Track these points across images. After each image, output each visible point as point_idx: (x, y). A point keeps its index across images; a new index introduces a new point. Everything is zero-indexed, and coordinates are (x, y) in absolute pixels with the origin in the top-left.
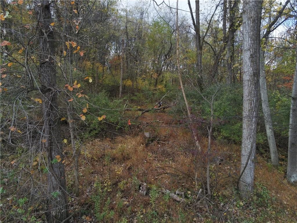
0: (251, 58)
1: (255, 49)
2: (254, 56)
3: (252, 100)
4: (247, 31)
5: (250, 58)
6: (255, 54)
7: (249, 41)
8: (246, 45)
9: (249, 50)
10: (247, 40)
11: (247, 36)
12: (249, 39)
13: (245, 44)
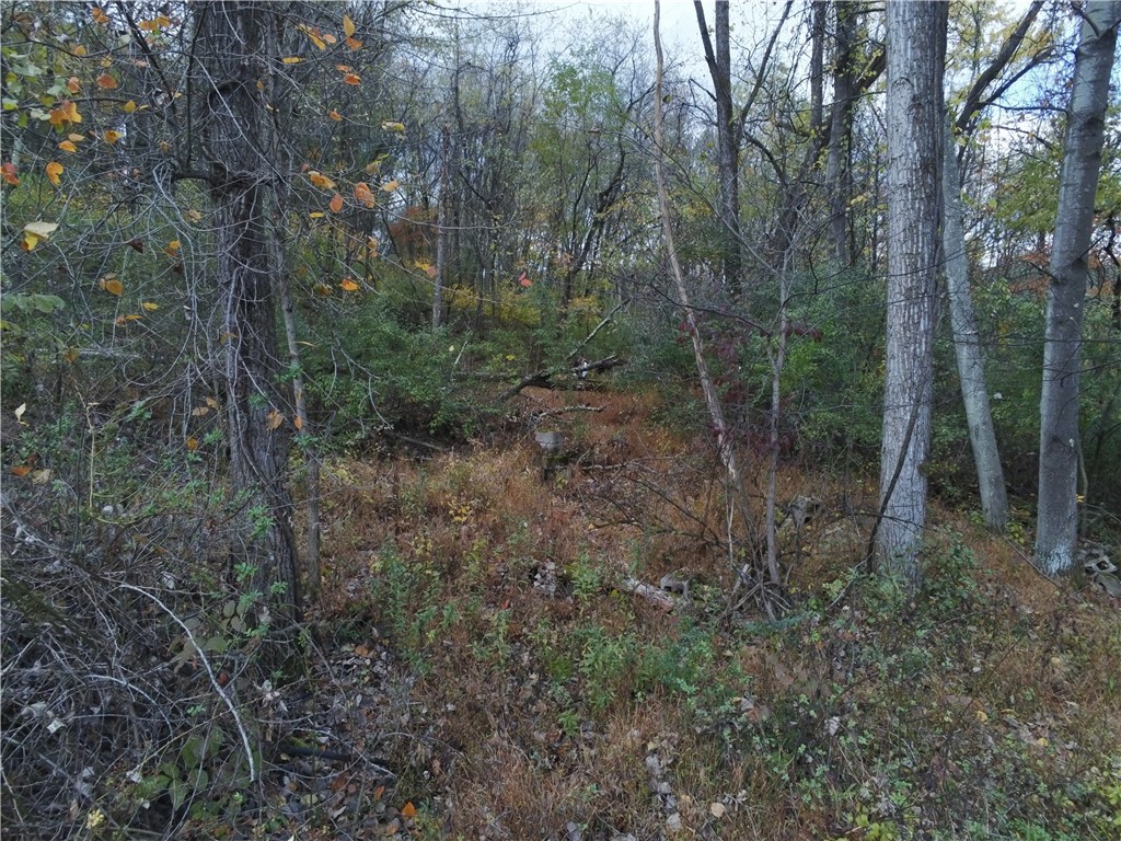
0: (914, 110)
1: (927, 79)
2: (923, 101)
3: (918, 253)
4: (900, 19)
5: (910, 109)
6: (926, 96)
7: (906, 50)
8: (898, 65)
9: (907, 80)
10: (902, 48)
11: (902, 33)
12: (906, 45)
13: (895, 63)
